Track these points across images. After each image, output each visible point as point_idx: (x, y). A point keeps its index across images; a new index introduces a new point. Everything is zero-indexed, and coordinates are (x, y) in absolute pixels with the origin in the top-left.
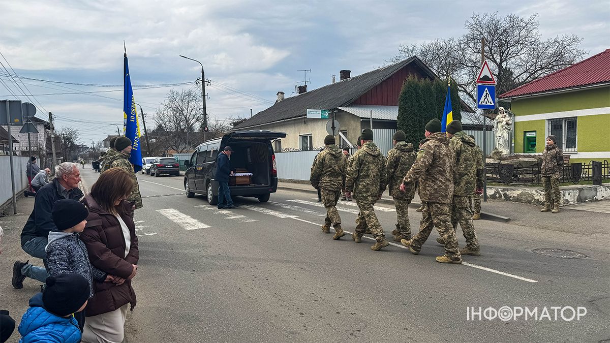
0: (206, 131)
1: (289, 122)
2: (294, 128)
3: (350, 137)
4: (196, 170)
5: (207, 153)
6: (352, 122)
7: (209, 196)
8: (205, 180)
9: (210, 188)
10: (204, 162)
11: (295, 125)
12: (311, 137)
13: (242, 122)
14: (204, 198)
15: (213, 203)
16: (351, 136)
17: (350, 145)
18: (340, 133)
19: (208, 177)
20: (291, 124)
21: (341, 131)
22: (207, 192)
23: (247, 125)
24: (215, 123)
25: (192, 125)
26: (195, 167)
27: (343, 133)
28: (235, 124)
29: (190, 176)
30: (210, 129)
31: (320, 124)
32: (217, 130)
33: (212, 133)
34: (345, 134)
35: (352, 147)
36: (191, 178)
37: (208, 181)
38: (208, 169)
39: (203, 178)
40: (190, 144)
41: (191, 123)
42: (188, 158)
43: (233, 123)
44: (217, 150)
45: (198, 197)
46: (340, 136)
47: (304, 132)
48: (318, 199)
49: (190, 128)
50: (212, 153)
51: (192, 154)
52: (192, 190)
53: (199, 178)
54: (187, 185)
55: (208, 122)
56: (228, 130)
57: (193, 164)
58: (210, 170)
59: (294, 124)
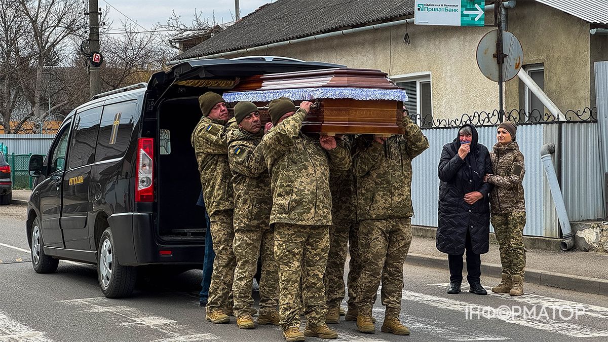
0: (97, 65)
1: (357, 39)
2: (371, 56)
3: (554, 87)
4: (64, 185)
5: (99, 131)
6: (563, 38)
7: (105, 271)
8: (92, 217)
9: (107, 244)
10: (92, 159)
11: (374, 48)
12: (426, 87)
13: (207, 37)
14: (89, 276)
15: (118, 293)
16: (558, 83)
17: (554, 110)
18: (523, 75)
19: (102, 208)
20: (363, 44)
21: (524, 67)
22: (98, 256)
23: (225, 45)
24: (122, 39)
25: (53, 45)
26: (63, 176)
27: (532, 75)
28: (187, 44)
29: (48, 203)
30: (107, 59)
31: (455, 44)
32: (129, 62)
33: (113, 72)
34: (537, 75)
35: (562, 119)
36: (49, 212)
37: (102, 222)
38: (104, 181)
39: (85, 209)
40: (44, 104)
41: (51, 40)
42: (42, 148)
43: (180, 41)
44: (130, 125)
45: (70, 272)
46: (522, 84)
47: (402, 72)
48: (447, 285)
49: (47, 55)
50: (115, 131)
51: (54, 136)
52: (53, 250)
53: (73, 209)
54: (36, 235)
55: (103, 38)
56: (162, 61)
57: (55, 168)
58: (109, 186)
59: (373, 43)
